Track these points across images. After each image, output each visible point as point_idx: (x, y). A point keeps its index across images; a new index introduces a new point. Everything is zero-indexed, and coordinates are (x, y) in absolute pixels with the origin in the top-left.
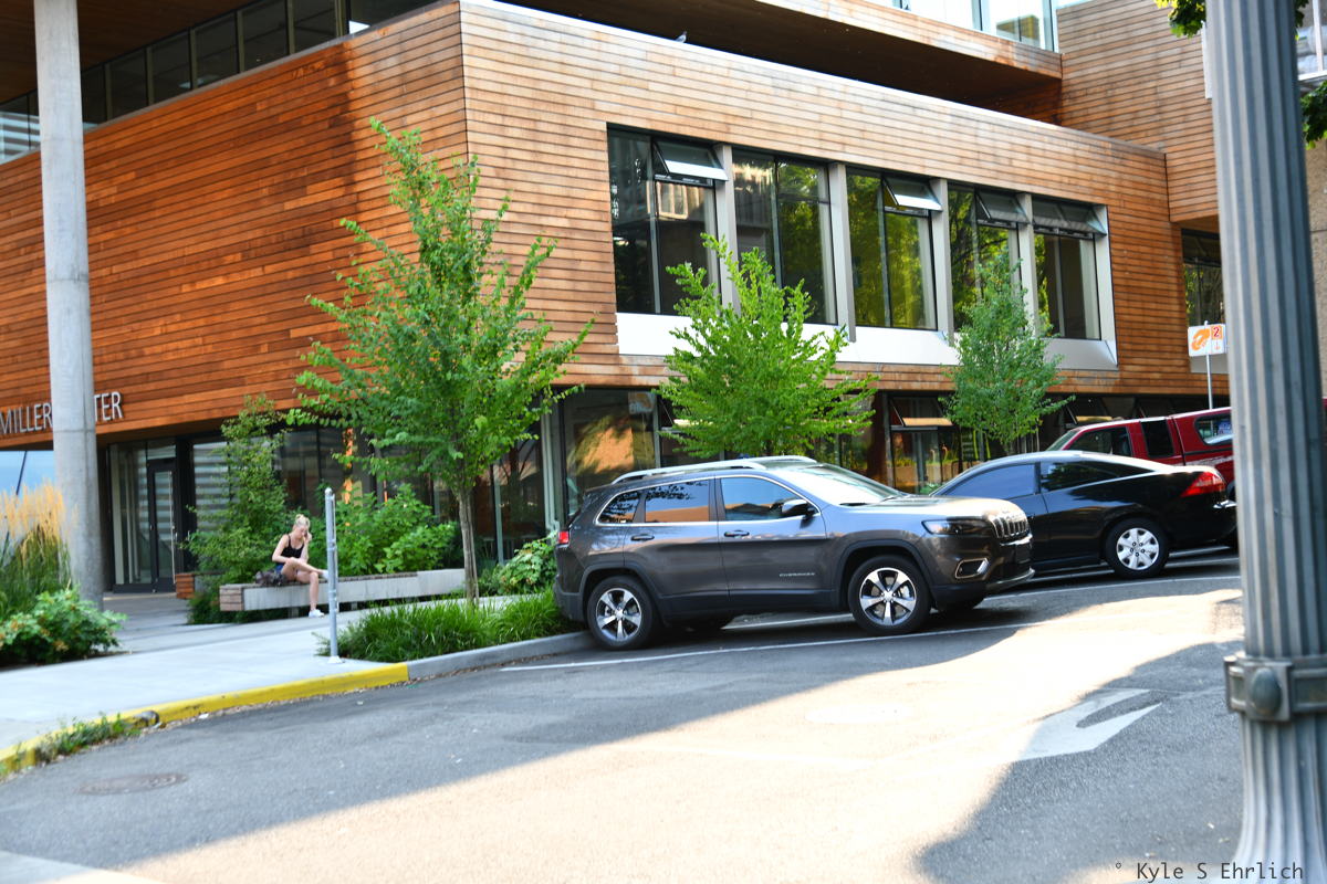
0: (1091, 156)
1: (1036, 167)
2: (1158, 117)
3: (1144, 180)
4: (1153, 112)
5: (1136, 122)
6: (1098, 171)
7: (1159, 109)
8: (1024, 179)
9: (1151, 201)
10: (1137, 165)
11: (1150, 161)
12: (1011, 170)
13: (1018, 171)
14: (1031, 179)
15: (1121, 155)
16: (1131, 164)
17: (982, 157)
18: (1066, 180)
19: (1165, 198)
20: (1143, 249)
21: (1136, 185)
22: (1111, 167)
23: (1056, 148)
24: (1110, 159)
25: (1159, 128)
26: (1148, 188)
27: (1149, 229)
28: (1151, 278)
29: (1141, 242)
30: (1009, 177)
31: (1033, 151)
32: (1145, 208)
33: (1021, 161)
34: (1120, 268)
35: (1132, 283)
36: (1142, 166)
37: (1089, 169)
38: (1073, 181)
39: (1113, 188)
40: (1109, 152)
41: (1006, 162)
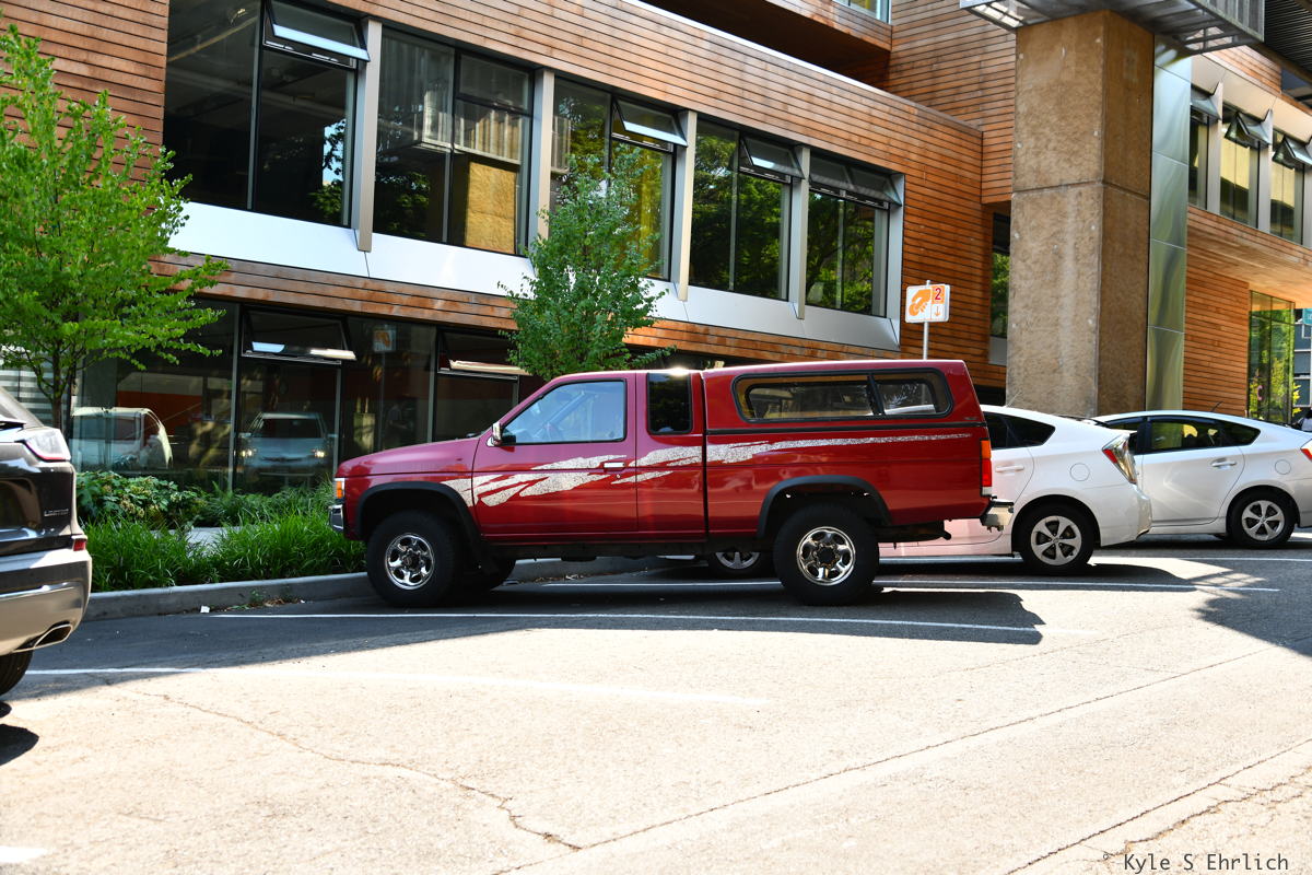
0: (890, 118)
1: (818, 118)
2: (980, 94)
3: (954, 155)
4: (975, 87)
5: (957, 98)
6: (898, 136)
7: (981, 85)
8: (800, 129)
9: (959, 179)
10: (947, 138)
11: (963, 136)
12: (784, 116)
13: (793, 118)
14: (809, 130)
15: (929, 123)
16: (940, 135)
17: (746, 94)
18: (856, 139)
19: (978, 178)
20: (943, 227)
21: (943, 158)
22: (916, 134)
23: (847, 103)
24: (914, 126)
25: (979, 106)
26: (959, 163)
27: (954, 207)
28: (951, 258)
29: (943, 219)
30: (782, 124)
31: (816, 100)
32: (953, 185)
33: (799, 109)
34: (914, 243)
35: (926, 261)
36: (954, 140)
37: (886, 132)
38: (864, 141)
39: (914, 157)
40: (914, 119)
41: (779, 106)
